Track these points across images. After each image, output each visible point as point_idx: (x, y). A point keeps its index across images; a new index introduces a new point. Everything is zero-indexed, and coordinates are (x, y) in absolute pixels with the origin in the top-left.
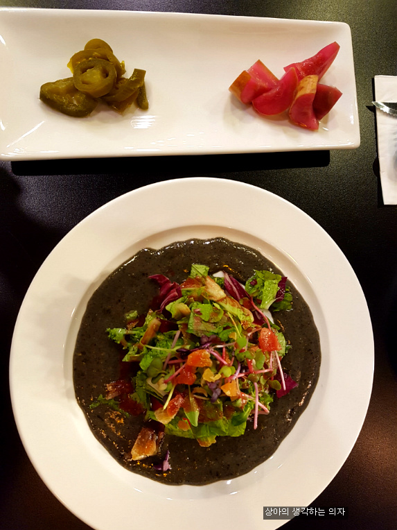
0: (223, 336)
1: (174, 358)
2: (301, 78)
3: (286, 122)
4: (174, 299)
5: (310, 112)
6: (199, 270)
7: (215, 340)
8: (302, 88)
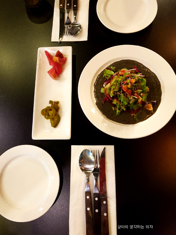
0: (119, 82)
1: (125, 95)
2: (53, 61)
3: (64, 66)
4: (109, 95)
5: (62, 59)
6: (102, 90)
7: (120, 84)
8: (56, 61)
